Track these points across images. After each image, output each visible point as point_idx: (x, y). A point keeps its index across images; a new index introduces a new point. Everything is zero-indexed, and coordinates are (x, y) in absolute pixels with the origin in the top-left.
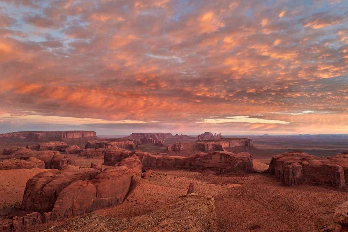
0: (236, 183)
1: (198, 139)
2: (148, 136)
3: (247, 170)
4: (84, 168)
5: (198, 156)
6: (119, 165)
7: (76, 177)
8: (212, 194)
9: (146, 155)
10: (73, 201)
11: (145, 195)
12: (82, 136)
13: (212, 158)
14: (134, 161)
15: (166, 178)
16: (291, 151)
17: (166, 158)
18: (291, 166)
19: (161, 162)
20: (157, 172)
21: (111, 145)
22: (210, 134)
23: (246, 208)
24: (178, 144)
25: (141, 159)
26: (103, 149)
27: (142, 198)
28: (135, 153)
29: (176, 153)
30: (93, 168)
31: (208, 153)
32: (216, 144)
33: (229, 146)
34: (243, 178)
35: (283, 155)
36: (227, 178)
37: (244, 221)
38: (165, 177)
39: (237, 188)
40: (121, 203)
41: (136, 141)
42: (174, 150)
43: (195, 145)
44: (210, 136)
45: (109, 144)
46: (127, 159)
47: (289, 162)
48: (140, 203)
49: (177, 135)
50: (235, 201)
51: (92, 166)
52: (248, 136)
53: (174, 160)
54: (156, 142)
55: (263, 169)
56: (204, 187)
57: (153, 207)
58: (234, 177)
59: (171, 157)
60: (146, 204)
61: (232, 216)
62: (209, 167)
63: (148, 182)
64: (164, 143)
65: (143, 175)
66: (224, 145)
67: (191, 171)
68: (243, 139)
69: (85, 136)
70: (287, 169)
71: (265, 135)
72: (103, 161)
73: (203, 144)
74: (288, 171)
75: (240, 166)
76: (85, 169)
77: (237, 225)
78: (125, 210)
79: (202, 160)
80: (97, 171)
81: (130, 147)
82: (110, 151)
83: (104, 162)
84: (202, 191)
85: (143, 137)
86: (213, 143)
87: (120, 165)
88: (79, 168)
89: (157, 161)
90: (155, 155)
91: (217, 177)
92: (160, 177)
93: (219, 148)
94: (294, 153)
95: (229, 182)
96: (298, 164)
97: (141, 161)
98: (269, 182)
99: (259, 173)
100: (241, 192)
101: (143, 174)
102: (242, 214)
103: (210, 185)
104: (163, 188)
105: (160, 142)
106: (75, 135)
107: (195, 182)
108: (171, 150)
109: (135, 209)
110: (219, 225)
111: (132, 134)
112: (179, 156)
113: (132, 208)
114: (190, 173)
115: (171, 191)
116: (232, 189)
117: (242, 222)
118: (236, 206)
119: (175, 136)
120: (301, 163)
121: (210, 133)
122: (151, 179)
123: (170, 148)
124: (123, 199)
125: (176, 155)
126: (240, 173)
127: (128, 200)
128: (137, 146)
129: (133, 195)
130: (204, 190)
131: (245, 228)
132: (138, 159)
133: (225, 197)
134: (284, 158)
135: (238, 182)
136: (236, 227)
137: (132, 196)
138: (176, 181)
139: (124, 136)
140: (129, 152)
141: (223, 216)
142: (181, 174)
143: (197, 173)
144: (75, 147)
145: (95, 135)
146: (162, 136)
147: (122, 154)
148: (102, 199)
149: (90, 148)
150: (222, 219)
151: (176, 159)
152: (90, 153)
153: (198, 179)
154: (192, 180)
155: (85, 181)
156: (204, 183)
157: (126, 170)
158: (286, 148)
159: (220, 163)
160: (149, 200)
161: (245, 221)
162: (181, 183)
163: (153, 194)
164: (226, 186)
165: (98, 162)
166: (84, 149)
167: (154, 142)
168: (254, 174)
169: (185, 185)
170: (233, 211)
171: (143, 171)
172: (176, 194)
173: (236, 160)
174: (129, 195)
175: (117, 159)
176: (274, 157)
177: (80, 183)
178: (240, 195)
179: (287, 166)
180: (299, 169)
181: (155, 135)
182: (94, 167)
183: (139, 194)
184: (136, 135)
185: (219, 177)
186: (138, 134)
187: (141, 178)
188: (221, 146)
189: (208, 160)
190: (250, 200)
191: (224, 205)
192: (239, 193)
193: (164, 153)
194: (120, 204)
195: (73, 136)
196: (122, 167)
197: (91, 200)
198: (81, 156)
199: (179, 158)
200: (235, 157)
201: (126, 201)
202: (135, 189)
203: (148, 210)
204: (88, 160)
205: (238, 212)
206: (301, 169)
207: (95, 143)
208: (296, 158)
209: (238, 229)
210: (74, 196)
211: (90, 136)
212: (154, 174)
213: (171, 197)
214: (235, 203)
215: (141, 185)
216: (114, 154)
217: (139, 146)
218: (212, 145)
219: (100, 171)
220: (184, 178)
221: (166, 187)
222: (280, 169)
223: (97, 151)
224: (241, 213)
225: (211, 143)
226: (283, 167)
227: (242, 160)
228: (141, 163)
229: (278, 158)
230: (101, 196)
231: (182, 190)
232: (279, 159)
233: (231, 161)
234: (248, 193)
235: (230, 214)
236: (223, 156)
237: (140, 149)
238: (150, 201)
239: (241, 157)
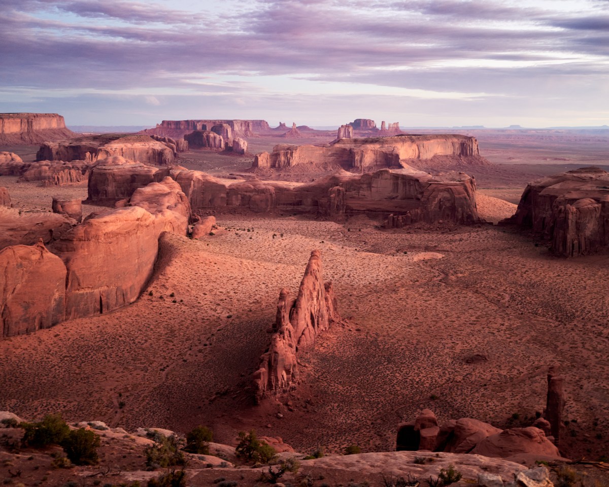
0: (431, 251)
1: (336, 138)
2: (204, 127)
3: (460, 217)
4: (31, 213)
5: (335, 181)
6: (128, 204)
7: (11, 236)
8: (368, 277)
9: (199, 180)
10: (6, 299)
11: (195, 281)
12: (26, 128)
13: (373, 185)
14: (169, 194)
15: (251, 238)
16: (575, 169)
17: (252, 187)
18: (573, 208)
19: (239, 196)
20: (228, 222)
21: (107, 152)
22: (370, 124)
23: (453, 313)
24: (284, 149)
25: (185, 188)
26: (85, 162)
27: (187, 288)
28: (169, 172)
29: (277, 174)
30: (59, 212)
31: (362, 174)
32: (384, 150)
33: (419, 156)
34: (450, 237)
35: (555, 180)
36: (408, 236)
37: (446, 345)
38: (250, 234)
39: (434, 263)
40: (133, 303)
41: (174, 141)
42: (273, 166)
43: (330, 153)
44: (370, 130)
45: (101, 150)
46: (148, 190)
47: (568, 196)
48: (182, 301)
49: (282, 126)
50: (426, 294)
51: (56, 206)
52: (468, 130)
53: (274, 191)
54: (226, 144)
55: (501, 214)
56: (348, 259)
57: (215, 310)
58: (426, 236)
59: (264, 184)
60: (199, 303)
61: (417, 333)
62: (364, 209)
63: (205, 247)
64: (247, 148)
65: (191, 230)
66: (405, 152)
67: (316, 219)
68: (455, 136)
69: (36, 127)
70: (562, 215)
71: (511, 126)
72: (84, 194)
73: (350, 150)
74: (566, 220)
75: (444, 207)
76: (36, 215)
77: (428, 354)
78: (143, 319)
79: (346, 191)
80: (68, 221)
81: (158, 158)
82: (104, 167)
83: (87, 196)
84: (344, 270)
85: (192, 132)
86: (377, 146)
87: (130, 205)
88: (20, 213)
89: (228, 193)
90: (224, 177)
91: (384, 235)
92: (237, 234)
93: (391, 160)
94: (583, 175)
95: (414, 248)
96: (592, 203)
97: (187, 194)
98: (514, 247)
99: (491, 224)
100: (443, 272)
101: (192, 228)
102: (443, 327)
103: (364, 254)
104: (241, 263)
105: (236, 143)
106: (7, 125)
107: (327, 248)
108: (265, 165)
109: (169, 316)
110: (384, 353)
111: (163, 122)
112: (286, 180)
113: (161, 314)
114: (313, 225)
115: (264, 270)
116: (421, 264)
117: (441, 346)
118: (430, 306)
119: (277, 129)
120: (597, 200)
121: (370, 121)
122: (213, 240)
123: (264, 161)
124: (137, 290)
125: (278, 178)
126: (441, 223)
127: (151, 294)
128: (175, 155)
129: (165, 281)
130: (350, 269)
131: (449, 361)
132: (177, 189)
133: (403, 286)
134: (557, 186)
135: (435, 246)
136: (425, 360)
137: (163, 284)
138: (277, 244)
139: (142, 127)
140: (154, 170)
141: (393, 332)
142: (290, 227)
143: (332, 226)
144: (9, 156)
145: (62, 126)
146: (244, 129)
147: (137, 175)
148: (81, 292)
149: (51, 159)
150: (392, 341)
151: (280, 190)
152: (49, 174)
153: (335, 240)
154: (317, 243)
155: (34, 246)
156: (349, 251)
157: (146, 217)
158: (565, 160)
159: (393, 198)
160: (205, 294)
161: (450, 345)
162: (291, 250)
163: (216, 278)
164: (405, 258)
165: (71, 197)
166: (35, 161)
167: (223, 146)
168: (479, 227)
169: (300, 255)
170: (421, 318)
171: (192, 221)
172: (277, 278)
173: (434, 190)
174: (155, 282)
175: (122, 189)
176: (532, 183)
177: (21, 250)
178: (440, 281)
179: (562, 207)
180: (594, 216)
181: (225, 125)
182: (61, 210)
183: (180, 280)
184: (173, 126)
185: (390, 236)
186: (178, 123)
187: (185, 238)
188: (397, 156)
189: (361, 192)
190: (464, 292)
191: (398, 306)
192: (437, 274)
193: (247, 174)
194: (131, 304)
195: (3, 126)
196: (133, 210)
197: (54, 294)
198: (27, 180)
199: (285, 187)
200: (431, 184)
201: (145, 297)
202: (169, 265)
203: (203, 319)
204: (43, 191)
205: (434, 321)
206: (598, 215)
207: (64, 146)
208: (588, 187)
209: (430, 364)
210: (6, 285)
211: (48, 127)
212: (219, 227)
213: (263, 286)
214: (426, 301)
215: (185, 255)
216: (113, 175)
217: (180, 155)
218: (375, 152)
219: (74, 221)
220: (299, 237)
221: (252, 259)
222: (544, 216)
223: (70, 168)
224: (440, 324)
225: (370, 147)
226: (552, 210)
227: (448, 191)
228: (187, 200)
229: (542, 187)
230: (79, 285)
231: (293, 268)
232: (545, 190)
233: (422, 193)
234: (460, 275)
235: (412, 327)
236: (400, 182)
237: (185, 163)
238: (209, 297)
239: (447, 185)
